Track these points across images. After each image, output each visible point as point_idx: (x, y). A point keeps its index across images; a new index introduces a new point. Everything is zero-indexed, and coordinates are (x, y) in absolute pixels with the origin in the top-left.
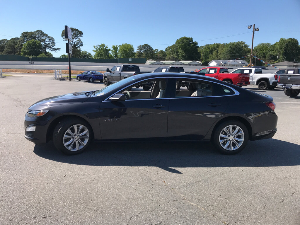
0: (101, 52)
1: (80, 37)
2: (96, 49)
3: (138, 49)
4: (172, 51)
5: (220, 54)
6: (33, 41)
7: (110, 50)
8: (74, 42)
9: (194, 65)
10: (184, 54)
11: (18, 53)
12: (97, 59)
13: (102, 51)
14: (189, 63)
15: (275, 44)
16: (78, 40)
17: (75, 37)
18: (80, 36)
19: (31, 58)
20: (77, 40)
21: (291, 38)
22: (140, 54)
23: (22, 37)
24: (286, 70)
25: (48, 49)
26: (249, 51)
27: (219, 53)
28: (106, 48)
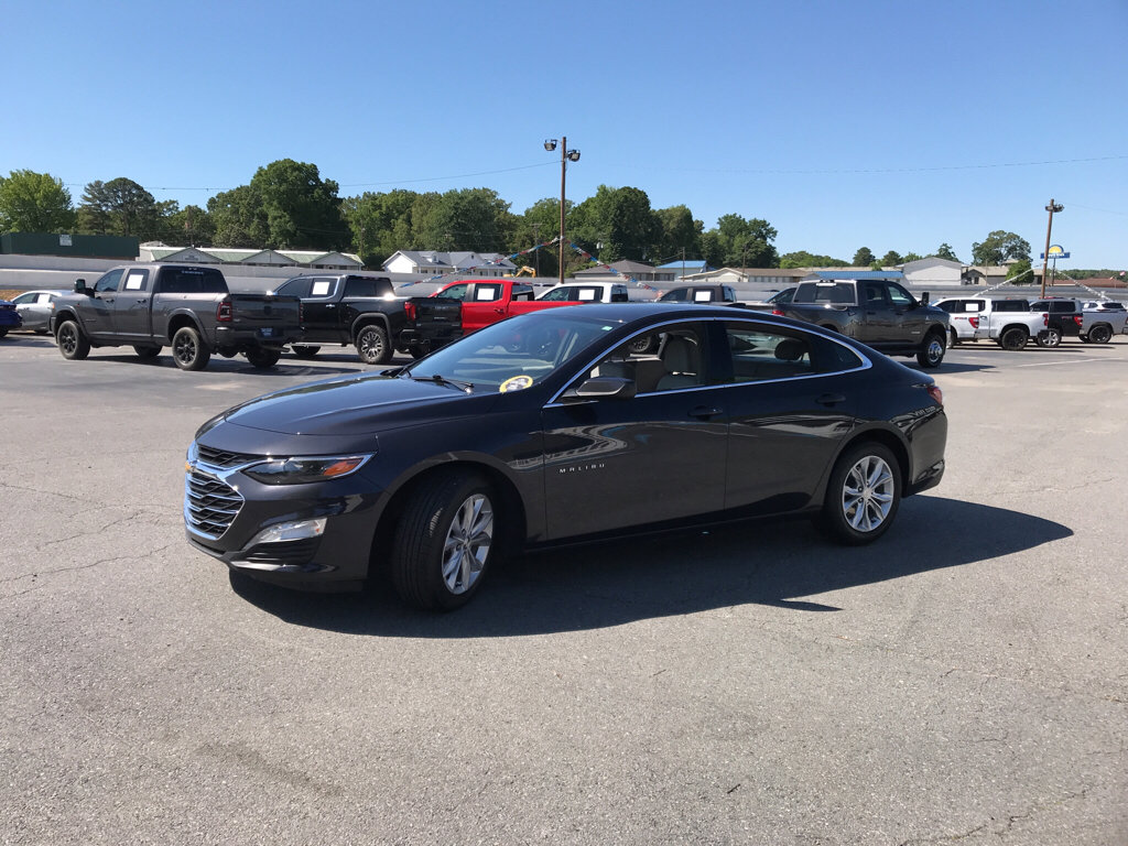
3: (86, 198)
4: (236, 211)
5: (420, 230)
9: (335, 267)
10: (290, 226)
14: (314, 258)
15: (586, 205)
21: (629, 188)
22: (99, 219)
24: (690, 291)
26: (512, 223)
27: (415, 228)
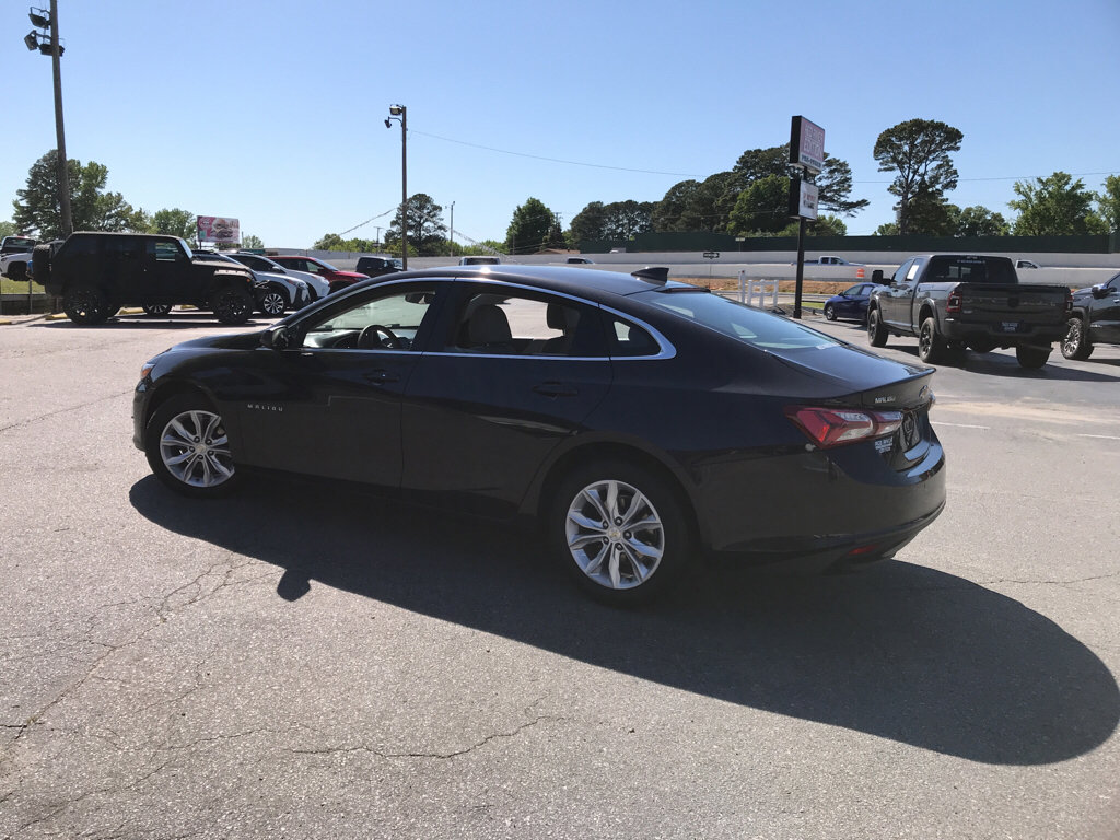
0: (1047, 209)
1: (951, 154)
2: (1026, 195)
6: (772, 181)
7: (1091, 199)
8: (923, 175)
11: (722, 224)
12: (1026, 237)
13: (1051, 203)
16: (940, 167)
17: (929, 153)
18: (948, 149)
19: (743, 239)
20: (934, 164)
23: (740, 169)
25: (824, 207)
28: (1073, 188)
